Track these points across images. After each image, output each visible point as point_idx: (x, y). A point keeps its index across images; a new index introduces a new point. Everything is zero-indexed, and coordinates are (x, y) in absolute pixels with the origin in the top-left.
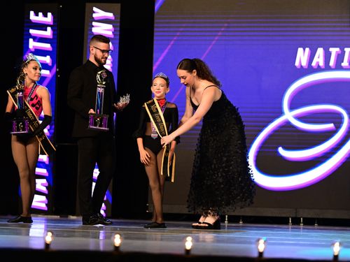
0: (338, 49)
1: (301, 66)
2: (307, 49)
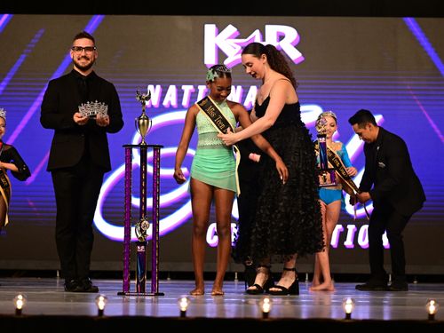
0: (191, 87)
1: (152, 106)
2: (158, 87)
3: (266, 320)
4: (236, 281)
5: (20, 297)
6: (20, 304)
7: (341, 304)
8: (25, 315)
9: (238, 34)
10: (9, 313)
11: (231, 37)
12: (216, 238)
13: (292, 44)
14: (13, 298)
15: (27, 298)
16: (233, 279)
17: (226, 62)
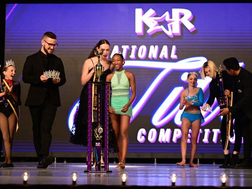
3: (174, 187)
4: (155, 163)
5: (26, 174)
6: (26, 178)
7: (219, 177)
8: (29, 185)
9: (156, 14)
10: (19, 183)
11: (151, 16)
12: (143, 137)
13: (188, 20)
14: (22, 174)
15: (30, 174)
16: (154, 162)
17: (149, 31)
